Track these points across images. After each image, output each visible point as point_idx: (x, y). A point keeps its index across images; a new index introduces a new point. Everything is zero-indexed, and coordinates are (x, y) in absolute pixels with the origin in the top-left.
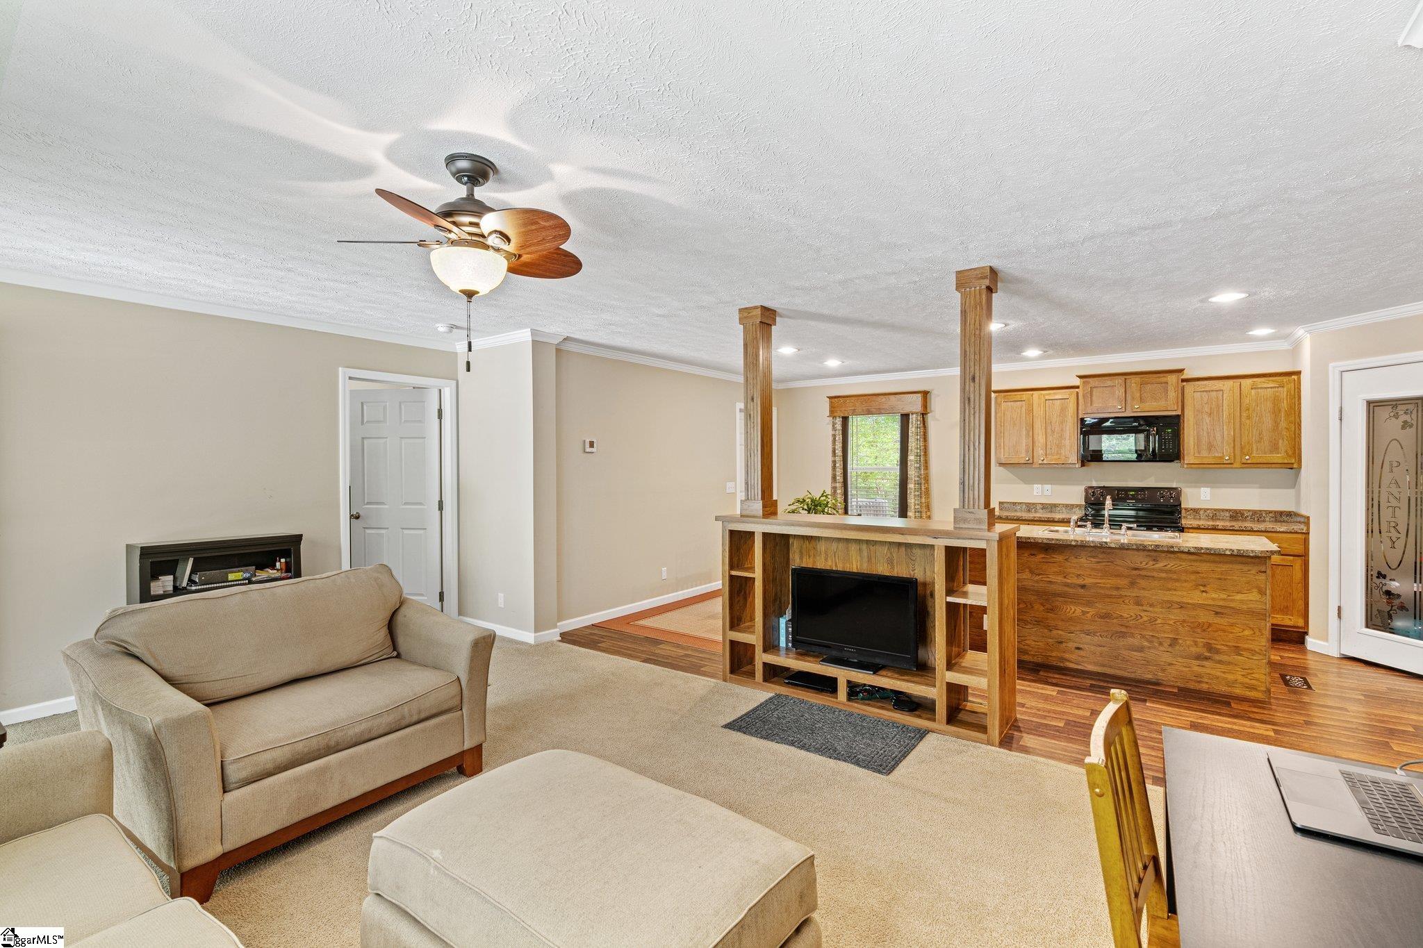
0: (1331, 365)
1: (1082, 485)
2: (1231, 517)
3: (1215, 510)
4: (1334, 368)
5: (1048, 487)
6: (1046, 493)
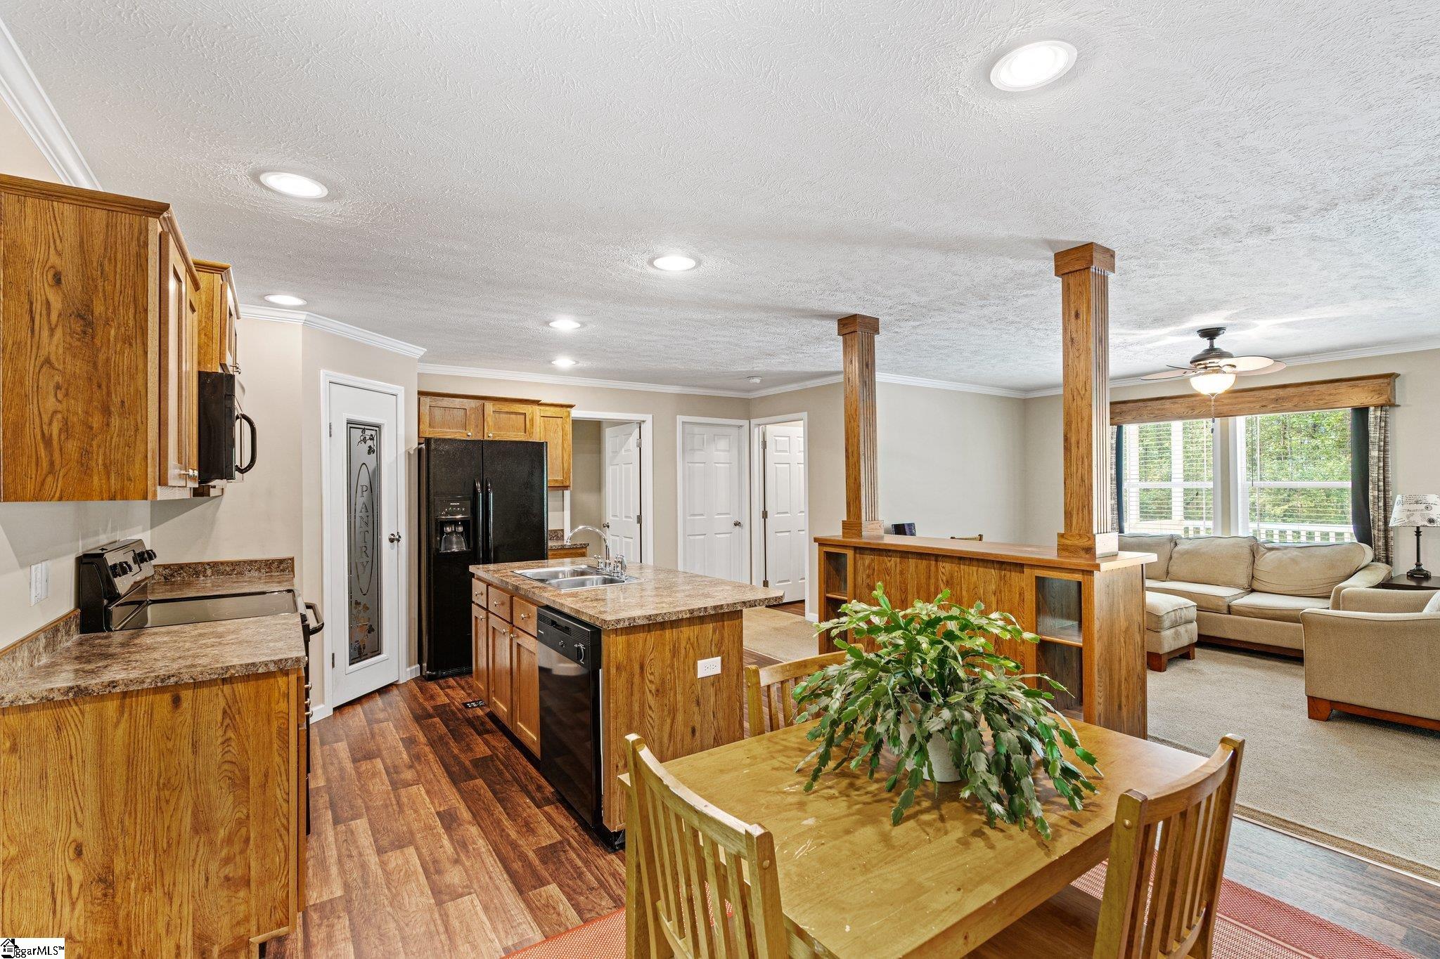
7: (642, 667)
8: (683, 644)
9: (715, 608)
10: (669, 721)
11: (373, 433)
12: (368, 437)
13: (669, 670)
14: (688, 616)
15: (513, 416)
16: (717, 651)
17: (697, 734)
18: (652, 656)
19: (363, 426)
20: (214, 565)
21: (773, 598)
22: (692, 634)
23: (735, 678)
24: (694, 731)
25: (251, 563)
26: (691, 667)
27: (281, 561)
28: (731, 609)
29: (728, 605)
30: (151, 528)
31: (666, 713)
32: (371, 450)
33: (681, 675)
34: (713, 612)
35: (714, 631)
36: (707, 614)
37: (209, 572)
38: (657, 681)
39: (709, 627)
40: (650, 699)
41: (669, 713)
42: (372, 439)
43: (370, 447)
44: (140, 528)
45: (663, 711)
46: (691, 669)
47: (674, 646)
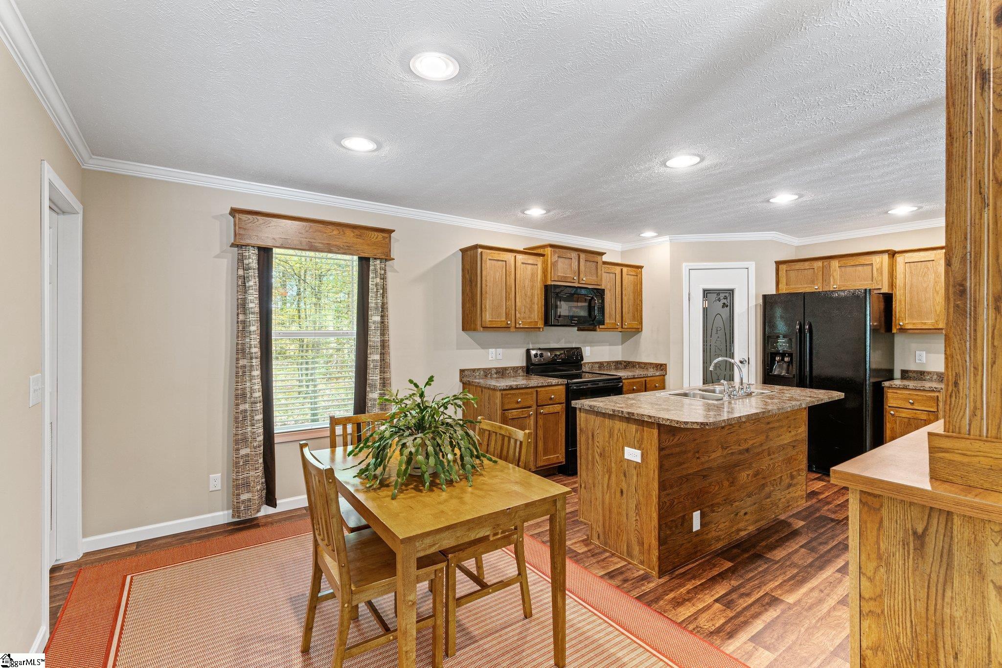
0: (684, 264)
1: (523, 347)
2: (599, 367)
3: (593, 363)
4: (685, 266)
5: (500, 351)
6: (500, 357)
7: (593, 436)
8: (616, 432)
9: (629, 413)
10: (607, 476)
11: (727, 295)
12: (722, 298)
13: (607, 444)
14: (611, 413)
15: (860, 268)
16: (638, 445)
17: (624, 495)
18: (598, 432)
19: (718, 292)
20: (639, 363)
21: (675, 421)
22: (621, 427)
23: (652, 472)
24: (622, 492)
25: (651, 364)
26: (621, 448)
27: (661, 365)
28: (640, 418)
29: (638, 414)
30: (622, 344)
31: (605, 470)
32: (724, 305)
33: (614, 451)
34: (627, 416)
35: (637, 431)
36: (623, 415)
37: (637, 366)
38: (601, 447)
39: (633, 427)
40: (597, 457)
41: (607, 471)
42: (725, 298)
43: (724, 304)
44: (608, 344)
45: (604, 468)
46: (621, 450)
47: (610, 431)
